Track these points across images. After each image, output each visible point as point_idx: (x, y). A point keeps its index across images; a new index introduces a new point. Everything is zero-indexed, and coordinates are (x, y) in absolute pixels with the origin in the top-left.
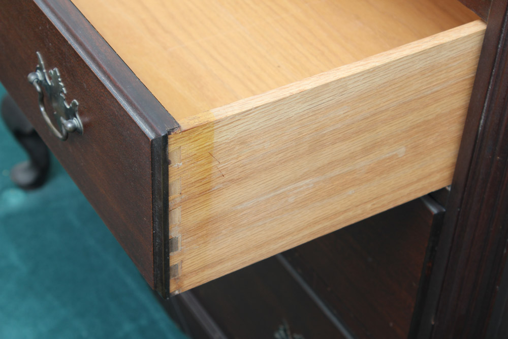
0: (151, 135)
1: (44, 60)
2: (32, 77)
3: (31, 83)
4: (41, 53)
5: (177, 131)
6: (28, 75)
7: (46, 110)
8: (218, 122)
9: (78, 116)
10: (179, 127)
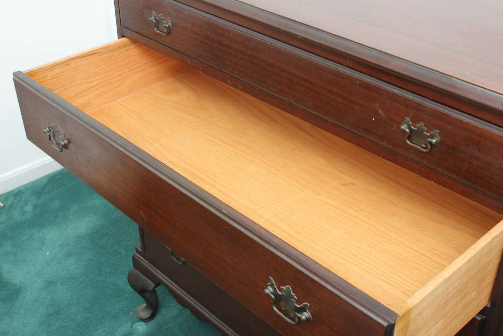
0: (385, 324)
1: (275, 281)
2: (267, 291)
3: (268, 295)
4: (272, 277)
5: (398, 318)
6: (264, 289)
7: (277, 308)
8: (413, 307)
9: (308, 311)
10: (399, 315)
